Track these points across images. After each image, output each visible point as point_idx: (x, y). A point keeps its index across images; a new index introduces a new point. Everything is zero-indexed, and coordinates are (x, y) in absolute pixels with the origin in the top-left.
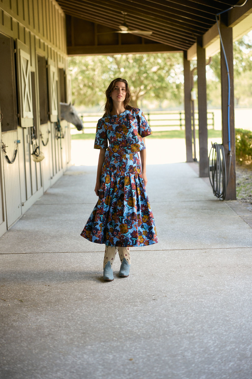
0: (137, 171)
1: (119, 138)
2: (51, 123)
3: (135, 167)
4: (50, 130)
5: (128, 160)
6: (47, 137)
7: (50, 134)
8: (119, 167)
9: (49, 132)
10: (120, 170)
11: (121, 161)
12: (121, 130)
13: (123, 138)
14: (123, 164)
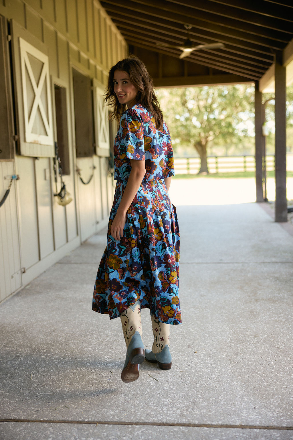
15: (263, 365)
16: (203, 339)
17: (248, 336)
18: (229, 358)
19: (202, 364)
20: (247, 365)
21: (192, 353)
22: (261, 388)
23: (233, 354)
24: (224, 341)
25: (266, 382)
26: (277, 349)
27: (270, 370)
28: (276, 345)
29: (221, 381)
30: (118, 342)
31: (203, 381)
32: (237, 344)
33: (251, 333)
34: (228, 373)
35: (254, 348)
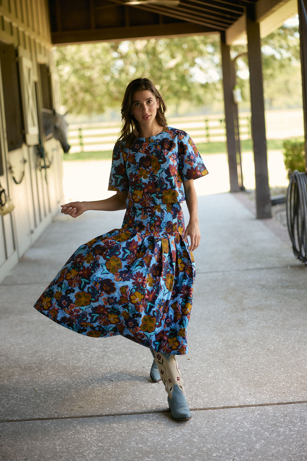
0: (178, 231)
1: (144, 178)
2: (29, 146)
3: (176, 224)
4: (26, 157)
5: (164, 212)
6: (22, 170)
7: (27, 165)
8: (150, 225)
9: (25, 161)
10: (151, 229)
11: (153, 215)
12: (149, 164)
13: (151, 178)
14: (156, 219)
15: (255, 364)
16: (194, 348)
17: (238, 342)
18: (222, 361)
19: (197, 367)
20: (240, 365)
21: (186, 360)
22: (254, 380)
23: (226, 357)
24: (215, 348)
25: (259, 375)
26: (267, 350)
27: (261, 367)
28: (265, 347)
29: (218, 379)
30: (108, 356)
31: (201, 380)
32: (228, 350)
33: (240, 339)
34: (223, 372)
35: (245, 351)
